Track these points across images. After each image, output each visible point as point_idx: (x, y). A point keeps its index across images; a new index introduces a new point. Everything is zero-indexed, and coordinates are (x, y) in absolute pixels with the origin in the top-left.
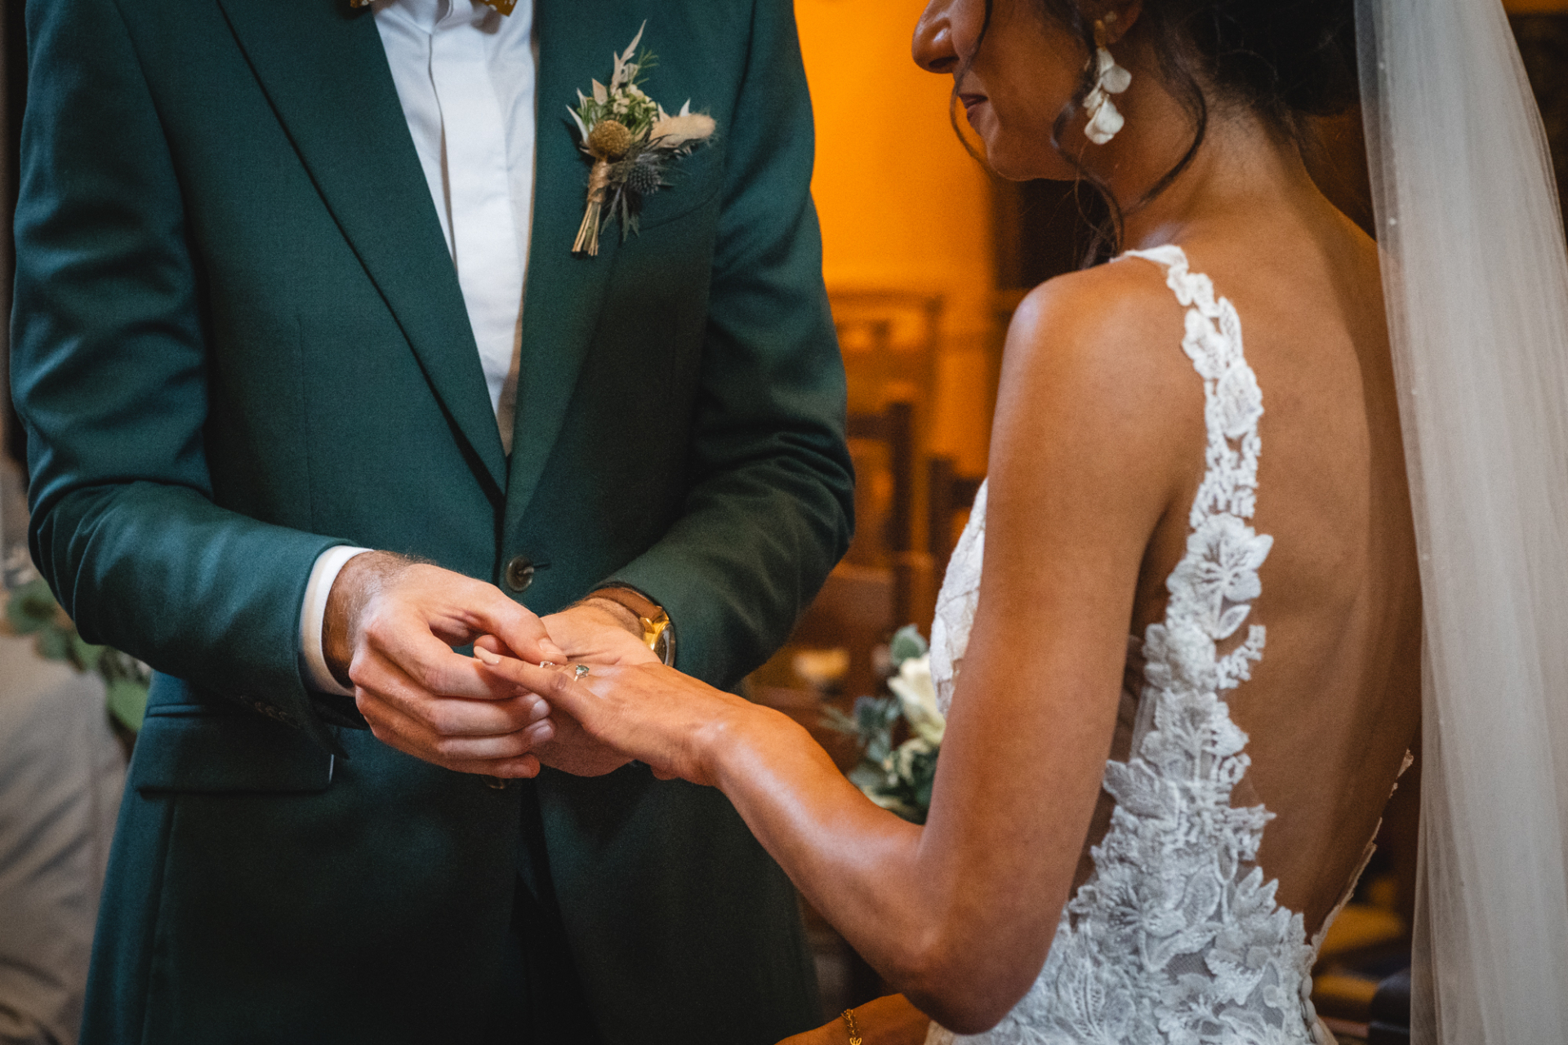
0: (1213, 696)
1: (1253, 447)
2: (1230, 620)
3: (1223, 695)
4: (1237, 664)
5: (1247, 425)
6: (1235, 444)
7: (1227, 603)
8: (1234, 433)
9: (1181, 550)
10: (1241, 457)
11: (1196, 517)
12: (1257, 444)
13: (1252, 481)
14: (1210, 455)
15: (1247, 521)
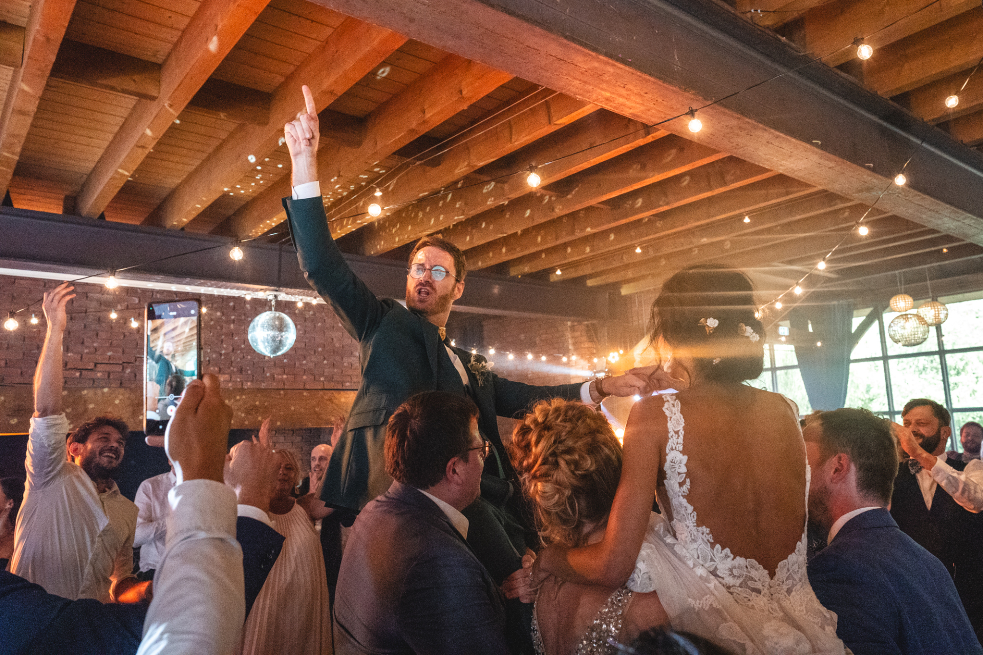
0: (681, 497)
1: (682, 433)
2: (681, 478)
3: (684, 497)
4: (685, 488)
5: (680, 428)
6: (677, 433)
7: (679, 474)
8: (676, 430)
9: (665, 461)
10: (679, 436)
11: (667, 451)
12: (683, 433)
13: (682, 442)
14: (670, 435)
15: (681, 452)
